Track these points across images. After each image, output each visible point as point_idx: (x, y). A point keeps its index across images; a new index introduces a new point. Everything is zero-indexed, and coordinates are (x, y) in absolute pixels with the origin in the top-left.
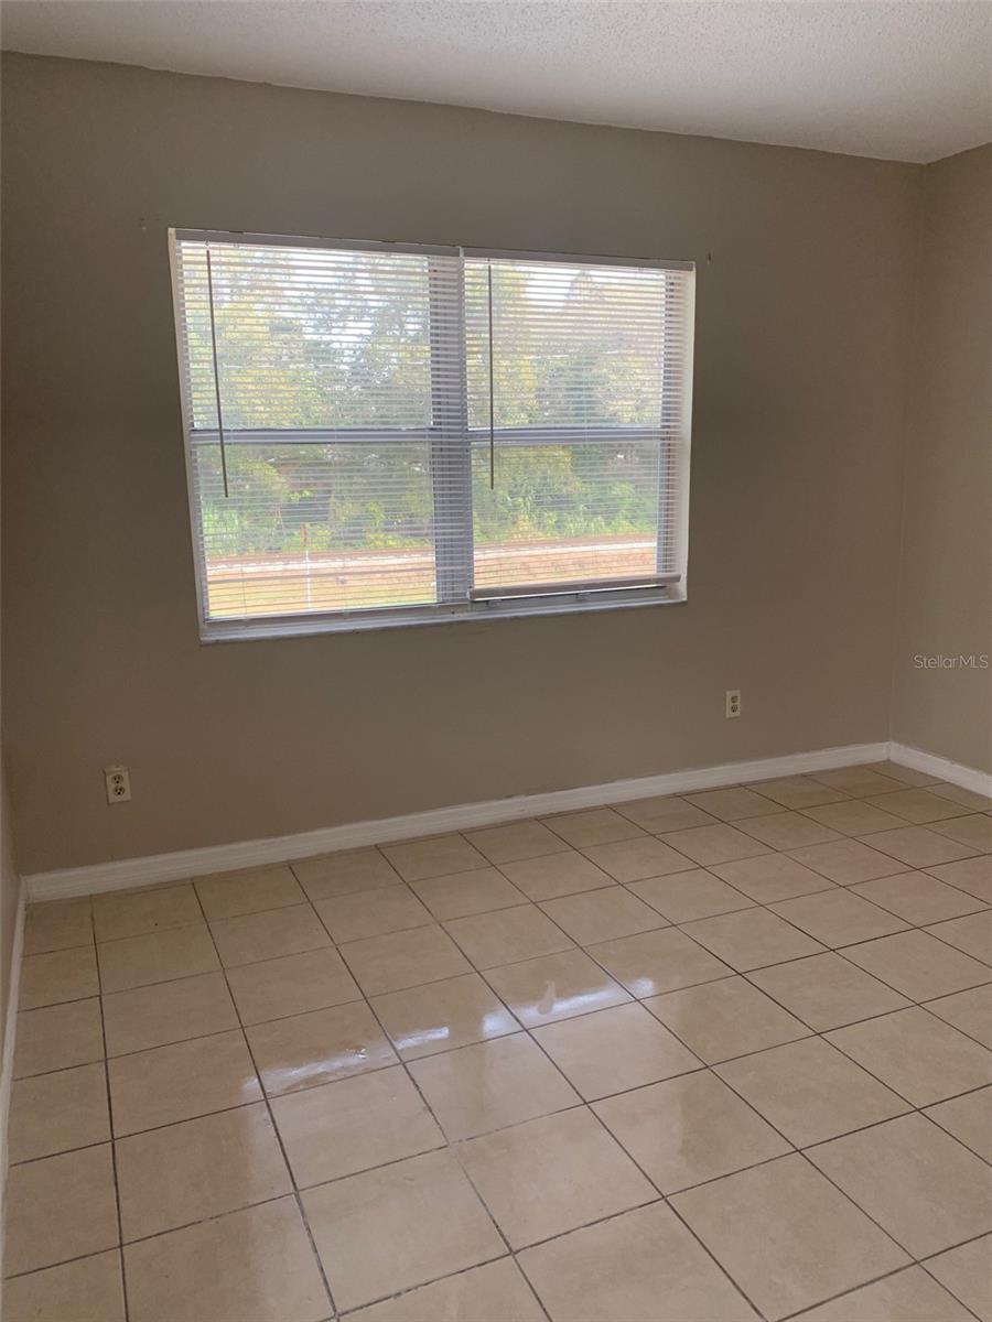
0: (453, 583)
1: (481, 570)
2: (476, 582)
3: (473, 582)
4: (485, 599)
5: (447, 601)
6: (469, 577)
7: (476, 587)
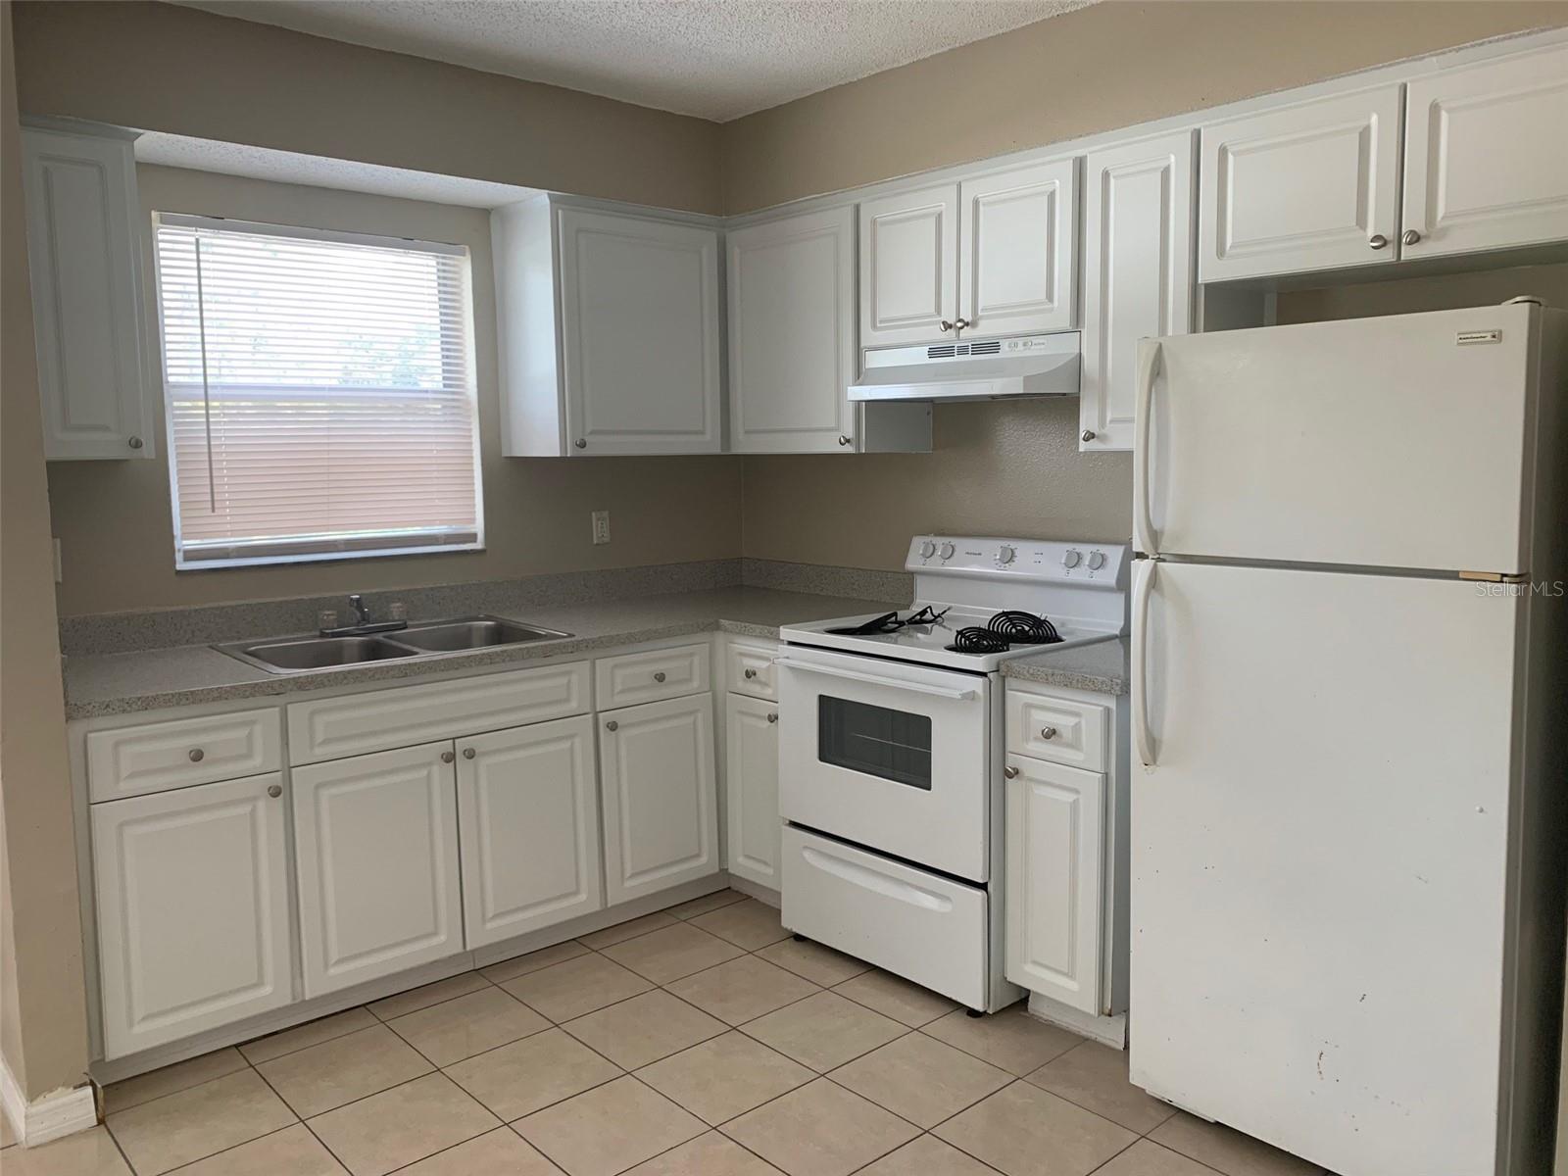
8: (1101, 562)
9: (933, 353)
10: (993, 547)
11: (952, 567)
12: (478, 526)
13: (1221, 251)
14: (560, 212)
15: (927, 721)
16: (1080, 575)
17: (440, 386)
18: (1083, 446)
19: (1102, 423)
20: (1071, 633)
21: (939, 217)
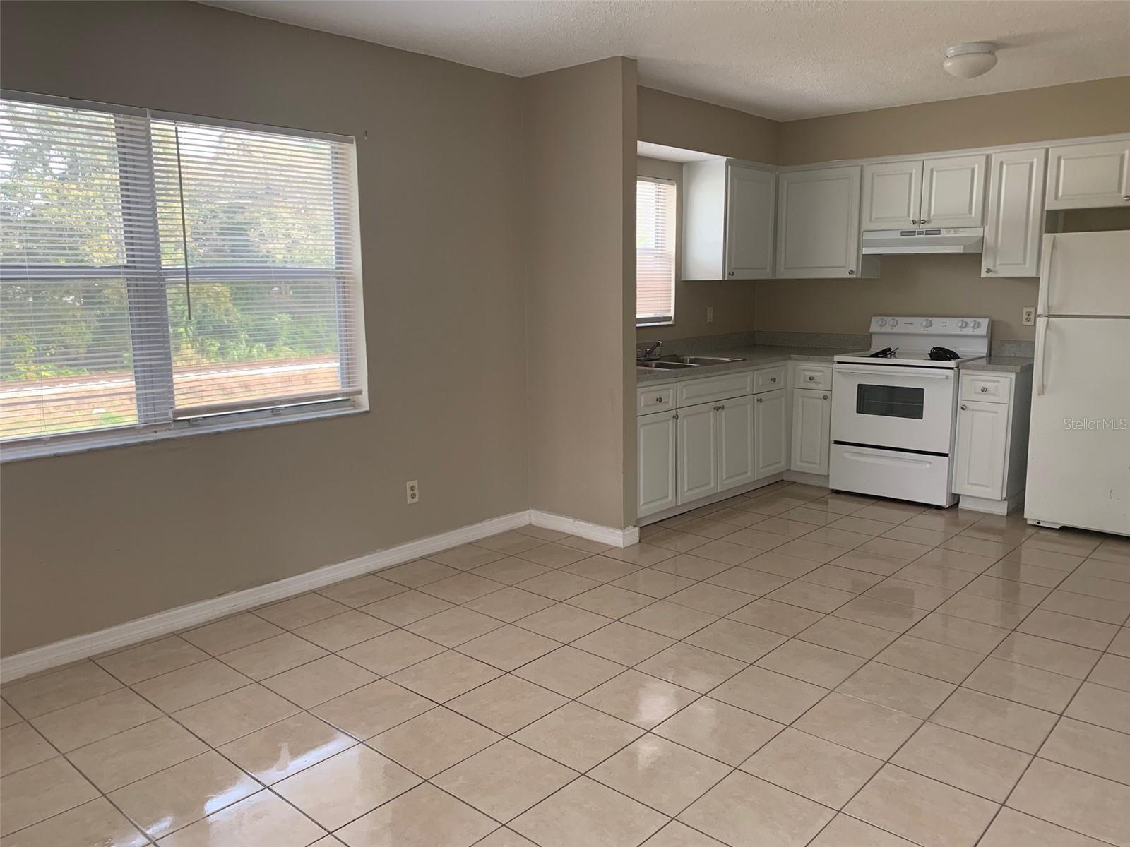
0: (154, 404)
1: (180, 392)
2: (177, 403)
3: (173, 403)
4: (187, 418)
5: (150, 421)
6: (170, 398)
7: (177, 408)
8: (978, 325)
9: (903, 233)
10: (922, 320)
11: (895, 330)
12: (672, 314)
13: (1056, 198)
14: (729, 167)
15: (923, 390)
16: (968, 331)
17: (653, 247)
18: (983, 275)
19: (995, 266)
20: (964, 356)
21: (911, 174)
